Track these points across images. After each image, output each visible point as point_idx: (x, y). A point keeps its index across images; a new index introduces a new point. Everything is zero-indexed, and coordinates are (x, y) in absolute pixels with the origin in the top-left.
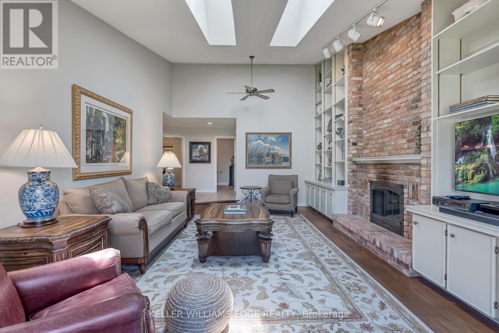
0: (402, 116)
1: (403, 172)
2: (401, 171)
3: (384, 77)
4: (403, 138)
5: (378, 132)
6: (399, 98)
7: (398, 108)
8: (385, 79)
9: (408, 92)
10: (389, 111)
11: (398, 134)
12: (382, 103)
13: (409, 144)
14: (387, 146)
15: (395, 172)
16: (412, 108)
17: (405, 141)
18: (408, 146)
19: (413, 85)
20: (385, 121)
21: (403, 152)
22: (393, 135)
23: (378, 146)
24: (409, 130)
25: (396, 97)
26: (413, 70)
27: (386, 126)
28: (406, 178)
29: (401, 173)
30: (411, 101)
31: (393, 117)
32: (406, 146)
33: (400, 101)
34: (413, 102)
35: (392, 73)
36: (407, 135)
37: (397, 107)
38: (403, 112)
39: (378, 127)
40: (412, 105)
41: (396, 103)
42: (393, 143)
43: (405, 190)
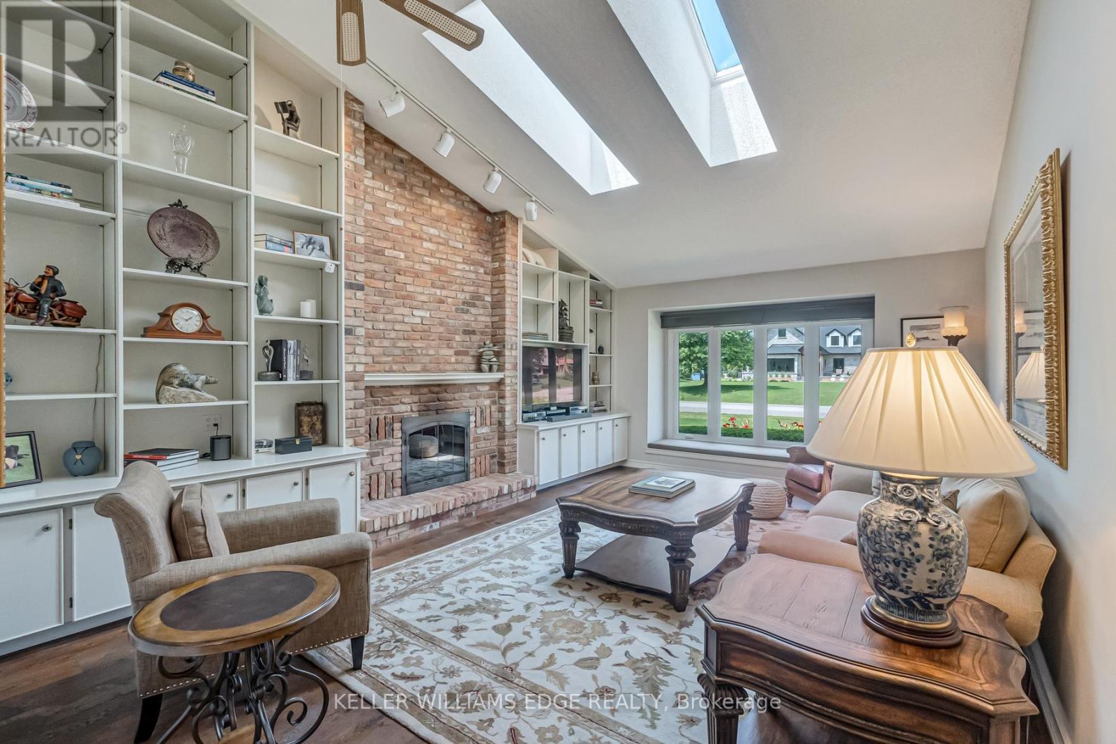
0: (447, 316)
1: (468, 395)
2: (466, 394)
3: (414, 236)
4: (449, 347)
5: (397, 327)
6: (443, 288)
7: (442, 302)
8: (417, 242)
9: (457, 286)
10: (424, 298)
11: (440, 340)
12: (409, 278)
13: (458, 357)
14: (418, 355)
15: (457, 396)
16: (463, 311)
17: (451, 352)
18: (456, 360)
19: (464, 281)
20: (416, 312)
21: (448, 367)
22: (432, 339)
23: (397, 352)
24: (458, 338)
25: (439, 283)
26: (464, 263)
27: (418, 320)
28: (472, 403)
29: (465, 397)
30: (461, 301)
31: (433, 312)
32: (453, 360)
33: (444, 293)
34: (464, 303)
35: (430, 241)
36: (455, 345)
37: (440, 299)
38: (449, 310)
39: (400, 318)
40: (462, 307)
41: (438, 292)
42: (431, 352)
43: (472, 418)
